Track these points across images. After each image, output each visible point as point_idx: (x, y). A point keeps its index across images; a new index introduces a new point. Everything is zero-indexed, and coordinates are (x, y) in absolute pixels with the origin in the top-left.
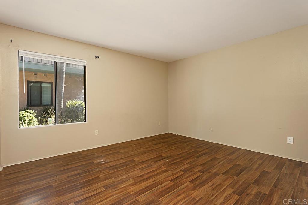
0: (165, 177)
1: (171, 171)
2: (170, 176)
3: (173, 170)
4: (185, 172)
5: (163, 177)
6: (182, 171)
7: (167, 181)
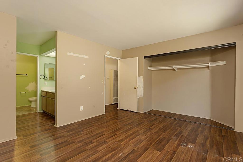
0: (120, 136)
1: (116, 141)
2: (117, 137)
3: (115, 142)
4: (105, 141)
5: (122, 136)
6: (108, 142)
7: (119, 134)
